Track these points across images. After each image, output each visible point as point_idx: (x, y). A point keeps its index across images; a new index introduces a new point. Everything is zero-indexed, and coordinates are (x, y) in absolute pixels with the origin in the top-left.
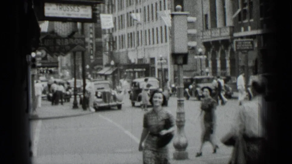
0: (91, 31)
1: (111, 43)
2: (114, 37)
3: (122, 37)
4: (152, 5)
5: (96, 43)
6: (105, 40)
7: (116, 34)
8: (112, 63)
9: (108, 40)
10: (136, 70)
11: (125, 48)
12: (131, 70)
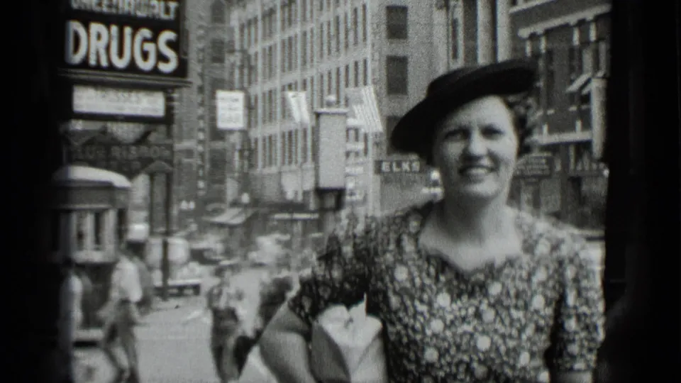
0: (201, 124)
1: (246, 153)
2: (253, 141)
3: (270, 140)
4: (338, 70)
5: (213, 151)
6: (233, 146)
7: (258, 133)
8: (245, 198)
9: (238, 147)
10: (298, 216)
11: (276, 164)
12: (286, 216)
